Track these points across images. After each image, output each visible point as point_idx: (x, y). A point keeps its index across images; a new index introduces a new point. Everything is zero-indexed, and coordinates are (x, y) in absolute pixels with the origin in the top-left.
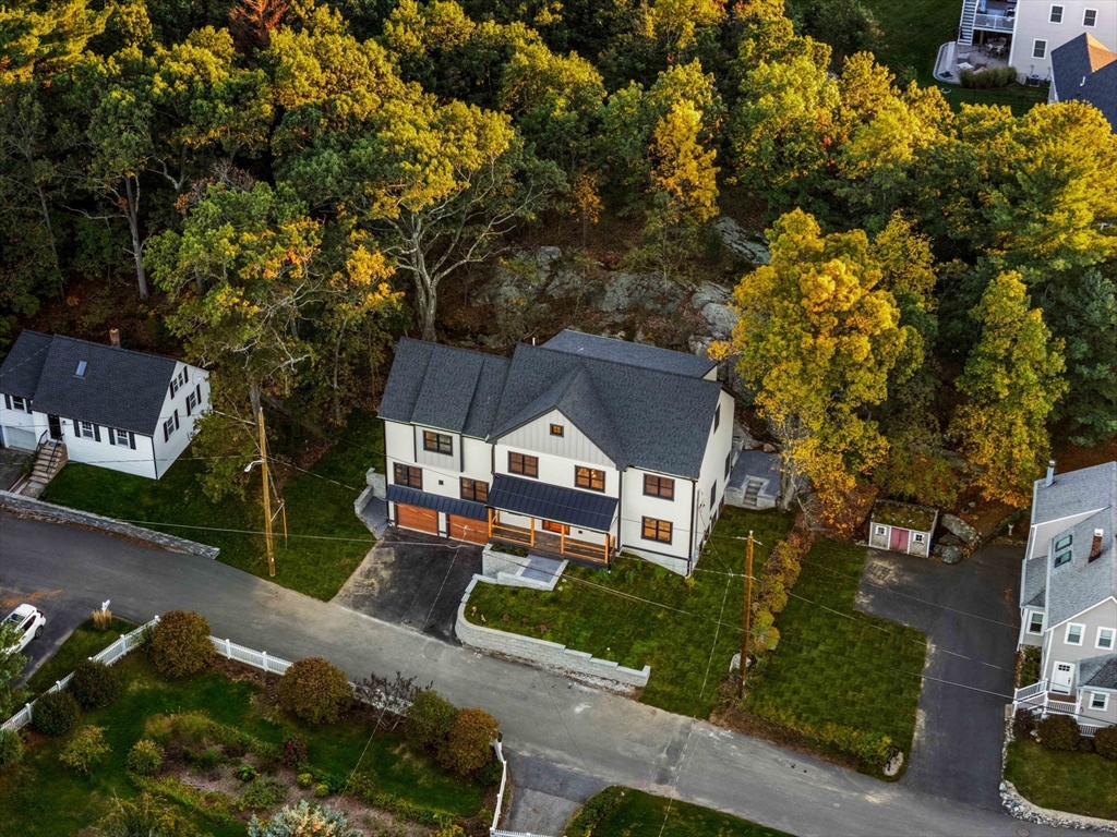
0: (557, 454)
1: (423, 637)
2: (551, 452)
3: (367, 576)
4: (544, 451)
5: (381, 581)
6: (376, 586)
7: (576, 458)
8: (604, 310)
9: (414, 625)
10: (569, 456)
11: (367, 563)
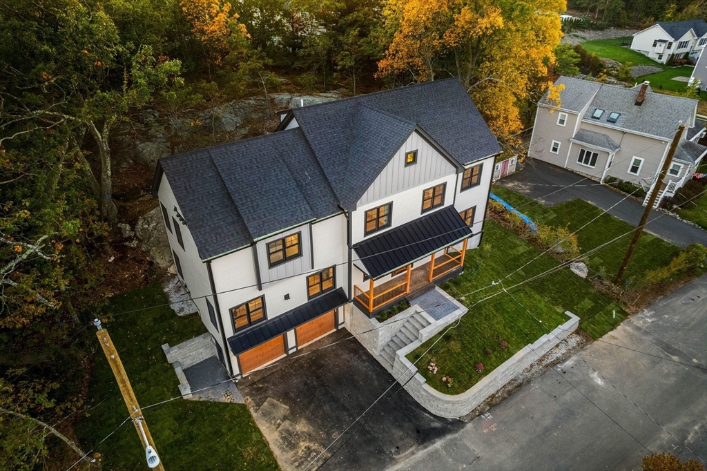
0: (404, 189)
1: (431, 448)
2: (398, 191)
3: (292, 446)
4: (392, 193)
5: (310, 437)
6: (314, 446)
7: (419, 183)
8: (229, 130)
9: (406, 447)
10: (414, 185)
11: (271, 435)
